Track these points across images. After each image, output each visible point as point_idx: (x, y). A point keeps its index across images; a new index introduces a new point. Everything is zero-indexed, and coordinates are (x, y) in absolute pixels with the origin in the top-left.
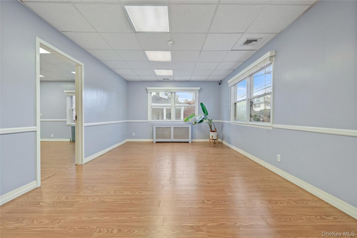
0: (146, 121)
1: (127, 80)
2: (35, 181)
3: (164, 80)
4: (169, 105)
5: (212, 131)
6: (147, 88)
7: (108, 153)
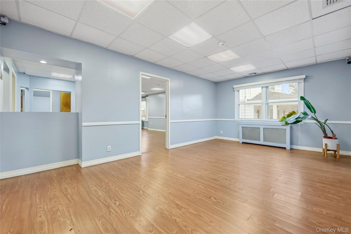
0: (233, 120)
1: (216, 82)
2: (139, 152)
3: (250, 75)
4: (260, 101)
5: (326, 137)
6: (234, 86)
7: (192, 145)
